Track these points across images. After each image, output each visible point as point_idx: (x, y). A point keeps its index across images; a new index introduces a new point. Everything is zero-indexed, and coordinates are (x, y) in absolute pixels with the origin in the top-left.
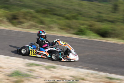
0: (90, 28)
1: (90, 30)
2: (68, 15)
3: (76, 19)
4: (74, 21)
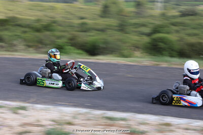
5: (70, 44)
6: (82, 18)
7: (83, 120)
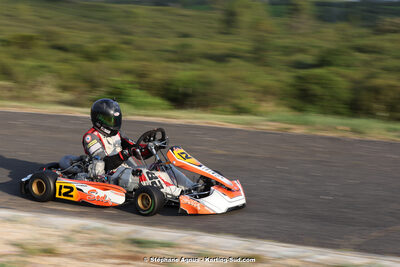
0: (140, 83)
1: (140, 89)
2: (92, 47)
3: (112, 58)
4: (105, 63)
5: (137, 86)
6: (185, 36)
7: (83, 245)
